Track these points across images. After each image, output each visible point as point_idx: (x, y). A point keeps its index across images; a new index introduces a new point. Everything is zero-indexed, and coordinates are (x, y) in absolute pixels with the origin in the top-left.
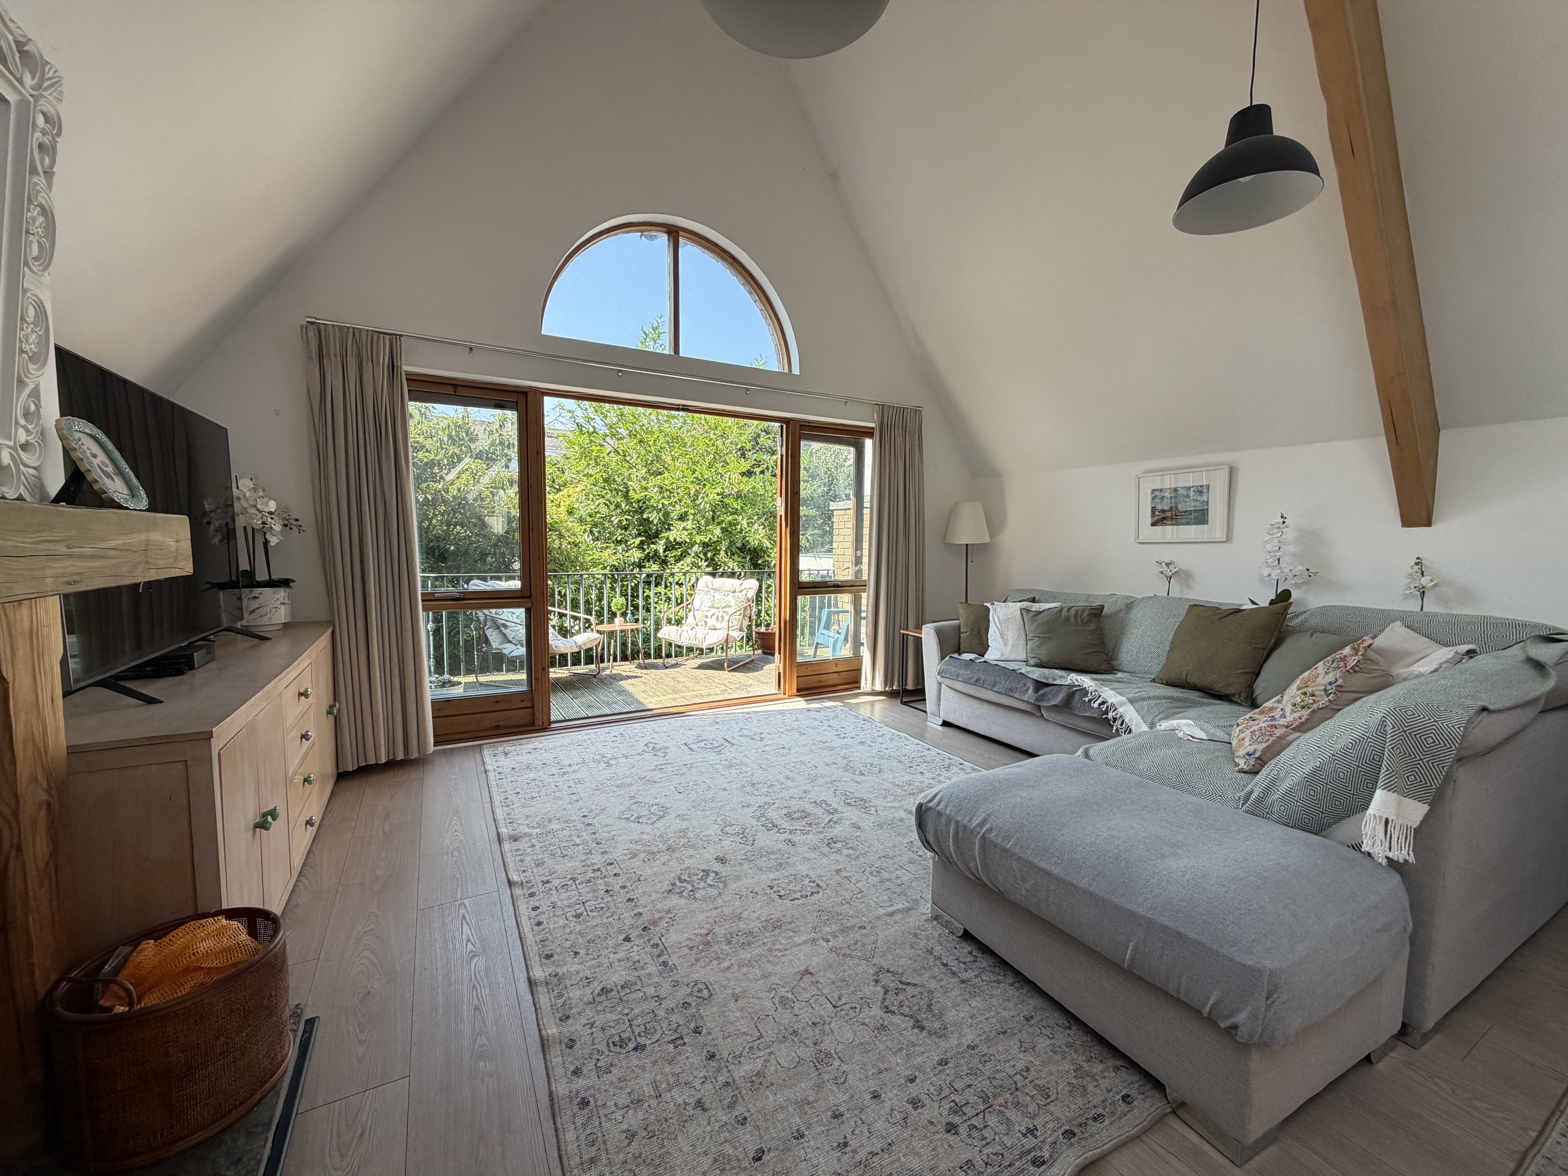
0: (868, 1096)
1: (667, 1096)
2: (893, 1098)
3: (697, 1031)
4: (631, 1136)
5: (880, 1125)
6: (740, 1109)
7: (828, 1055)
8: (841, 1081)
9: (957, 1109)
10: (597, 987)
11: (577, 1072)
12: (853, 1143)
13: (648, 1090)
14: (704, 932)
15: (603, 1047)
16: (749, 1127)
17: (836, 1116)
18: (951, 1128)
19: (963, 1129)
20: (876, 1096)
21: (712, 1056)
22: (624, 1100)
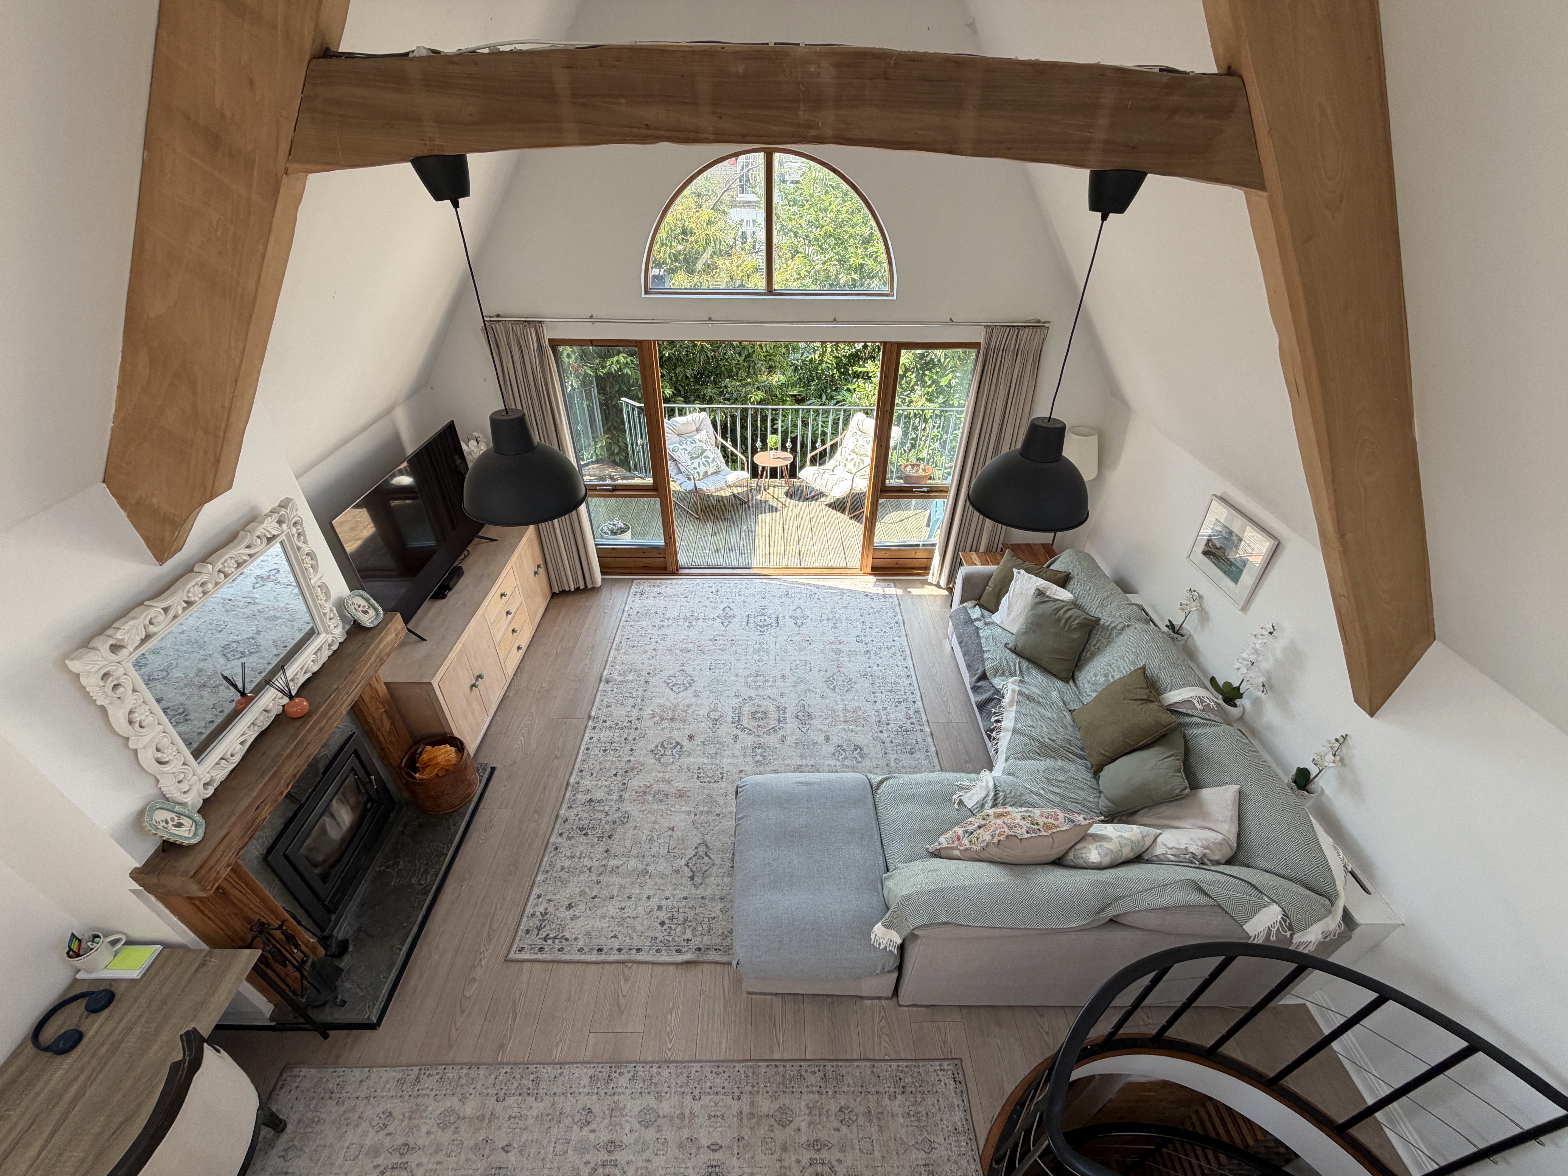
0: (646, 896)
1: (582, 860)
2: (654, 902)
3: (610, 837)
4: (563, 868)
5: (640, 909)
6: (601, 878)
7: (647, 872)
8: (642, 886)
9: (672, 918)
10: (589, 797)
11: (561, 835)
12: (626, 910)
13: (578, 854)
14: (648, 784)
15: (574, 828)
16: (599, 886)
17: (629, 897)
18: (662, 923)
19: (665, 927)
20: (649, 898)
21: (607, 851)
22: (568, 854)
